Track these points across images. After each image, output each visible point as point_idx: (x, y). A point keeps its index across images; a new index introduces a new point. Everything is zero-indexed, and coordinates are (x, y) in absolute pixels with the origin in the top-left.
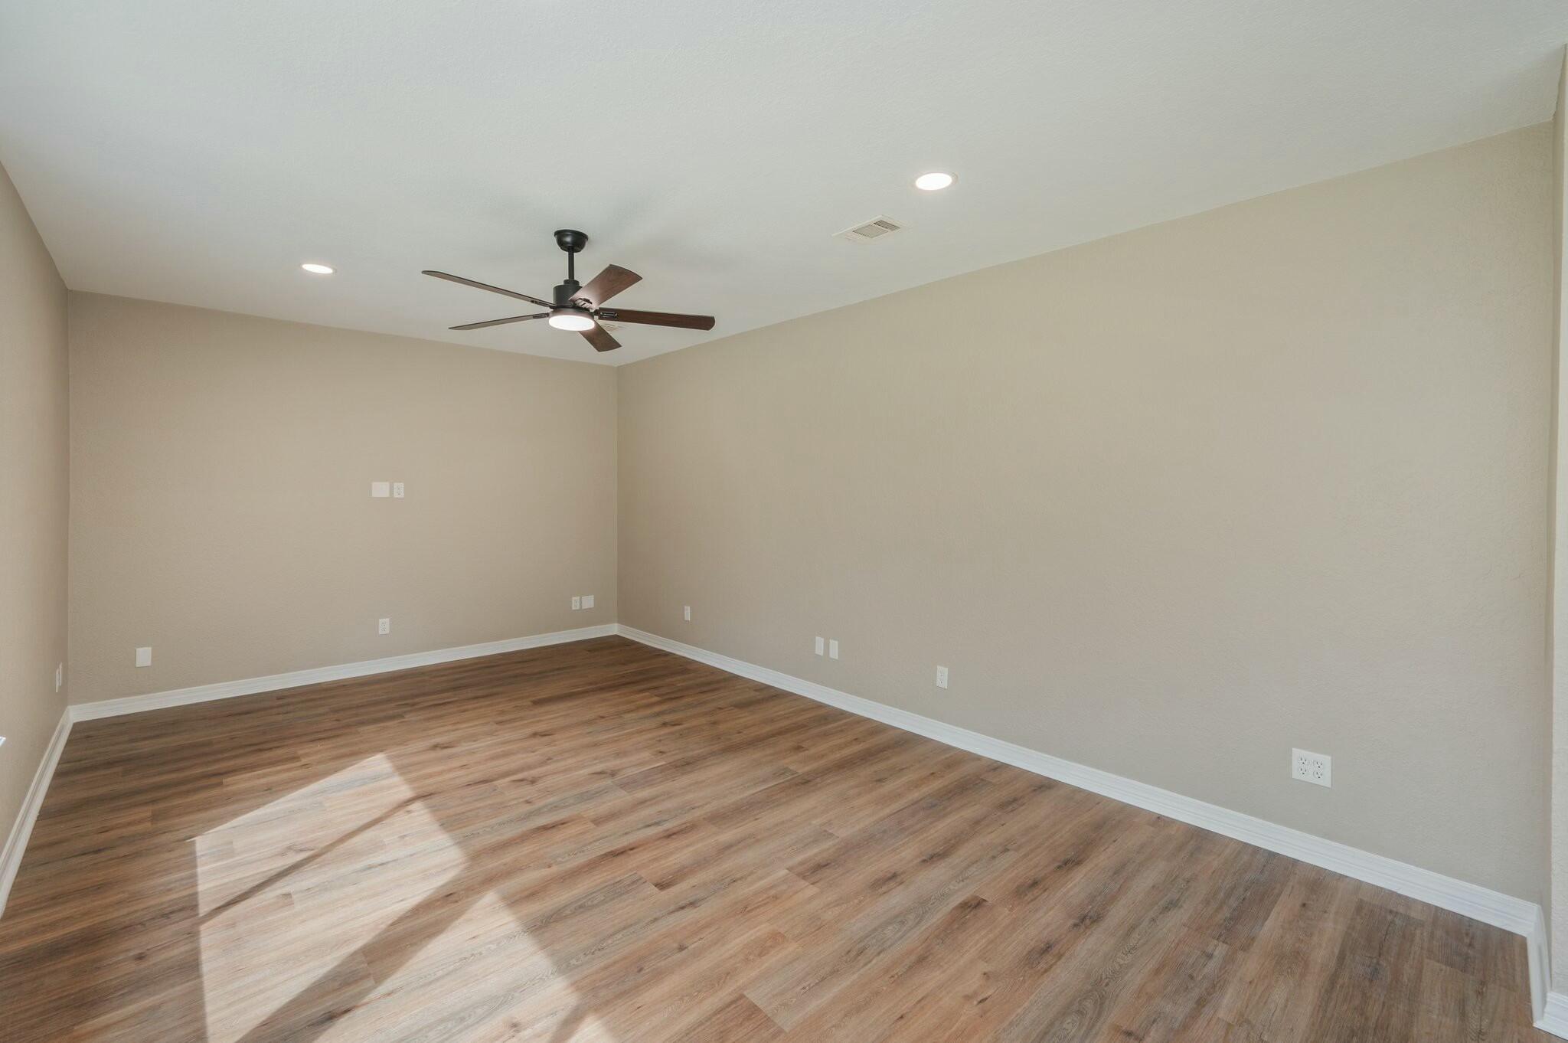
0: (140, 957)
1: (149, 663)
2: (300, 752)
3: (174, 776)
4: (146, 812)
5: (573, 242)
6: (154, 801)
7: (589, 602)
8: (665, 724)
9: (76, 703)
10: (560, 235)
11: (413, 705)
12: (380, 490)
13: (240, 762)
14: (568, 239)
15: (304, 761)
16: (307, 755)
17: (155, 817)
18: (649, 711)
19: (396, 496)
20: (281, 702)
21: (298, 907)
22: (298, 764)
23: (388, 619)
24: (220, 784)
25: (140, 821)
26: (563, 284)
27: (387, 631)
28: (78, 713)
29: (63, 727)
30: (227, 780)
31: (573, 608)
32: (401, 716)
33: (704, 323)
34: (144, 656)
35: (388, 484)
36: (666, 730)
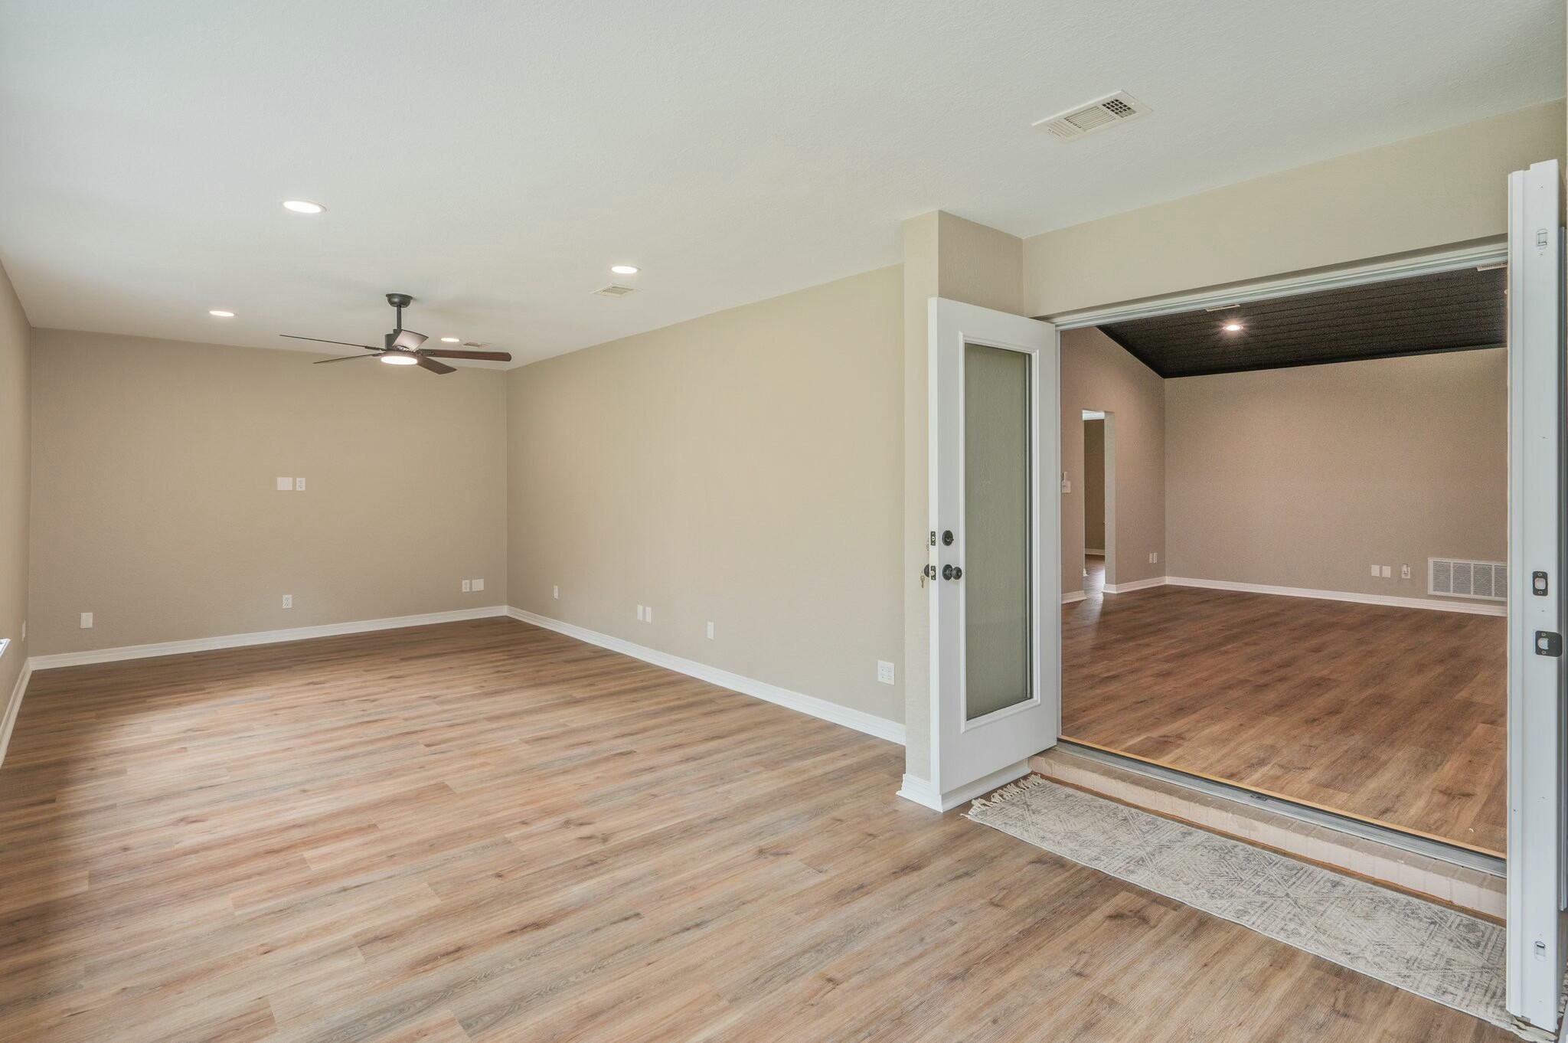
0: (92, 769)
1: (91, 626)
2: (206, 686)
3: (109, 698)
4: (94, 714)
5: (400, 301)
6: (98, 709)
7: (479, 585)
8: (498, 672)
9: (31, 656)
10: (390, 297)
11: (303, 660)
12: (284, 484)
13: (160, 691)
14: (396, 300)
15: (207, 690)
16: (210, 688)
17: (97, 717)
18: (491, 665)
19: (298, 489)
20: (196, 659)
21: (189, 753)
22: (204, 692)
23: (291, 596)
24: (144, 702)
25: (91, 718)
26: (392, 332)
27: (290, 606)
28: (36, 663)
29: (24, 674)
30: (148, 700)
31: (464, 590)
32: (290, 667)
33: (505, 357)
34: (87, 620)
35: (291, 479)
36: (497, 675)
